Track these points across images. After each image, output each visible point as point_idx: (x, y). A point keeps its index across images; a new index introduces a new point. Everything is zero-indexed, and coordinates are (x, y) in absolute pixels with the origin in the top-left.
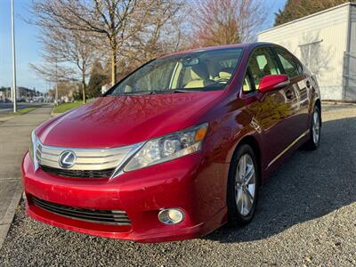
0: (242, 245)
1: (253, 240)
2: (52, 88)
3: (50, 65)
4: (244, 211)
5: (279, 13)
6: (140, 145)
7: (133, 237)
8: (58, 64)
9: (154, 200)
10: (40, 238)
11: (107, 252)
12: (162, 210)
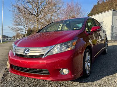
0: (88, 83)
1: (92, 82)
2: (14, 36)
3: (15, 27)
4: (87, 72)
5: (89, 14)
6: (53, 46)
7: (50, 79)
8: (18, 27)
9: (58, 66)
10: (14, 81)
11: (39, 85)
12: (61, 69)
